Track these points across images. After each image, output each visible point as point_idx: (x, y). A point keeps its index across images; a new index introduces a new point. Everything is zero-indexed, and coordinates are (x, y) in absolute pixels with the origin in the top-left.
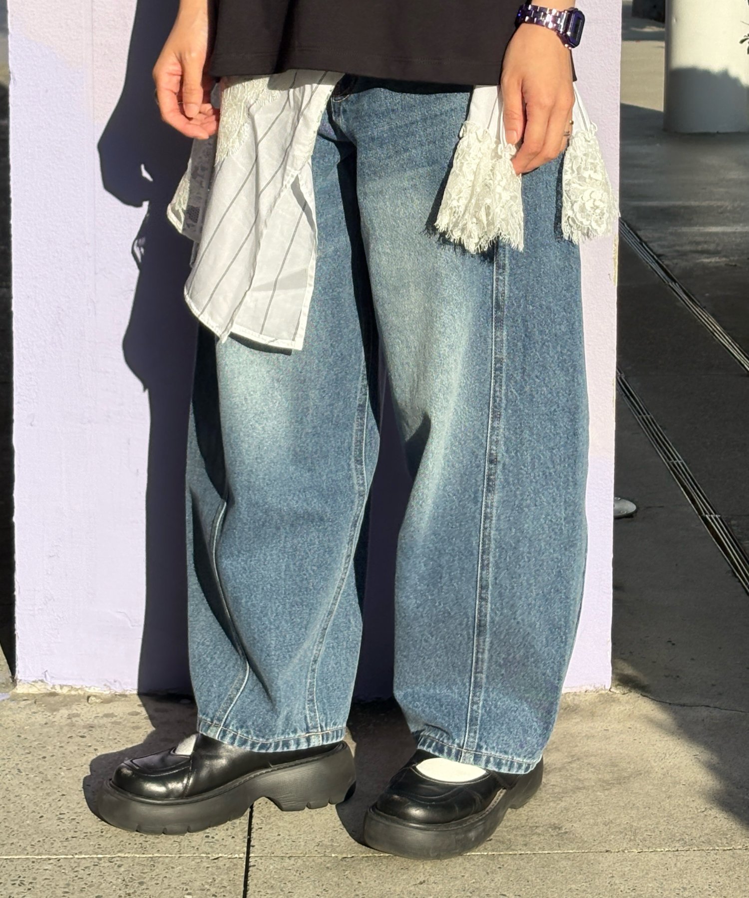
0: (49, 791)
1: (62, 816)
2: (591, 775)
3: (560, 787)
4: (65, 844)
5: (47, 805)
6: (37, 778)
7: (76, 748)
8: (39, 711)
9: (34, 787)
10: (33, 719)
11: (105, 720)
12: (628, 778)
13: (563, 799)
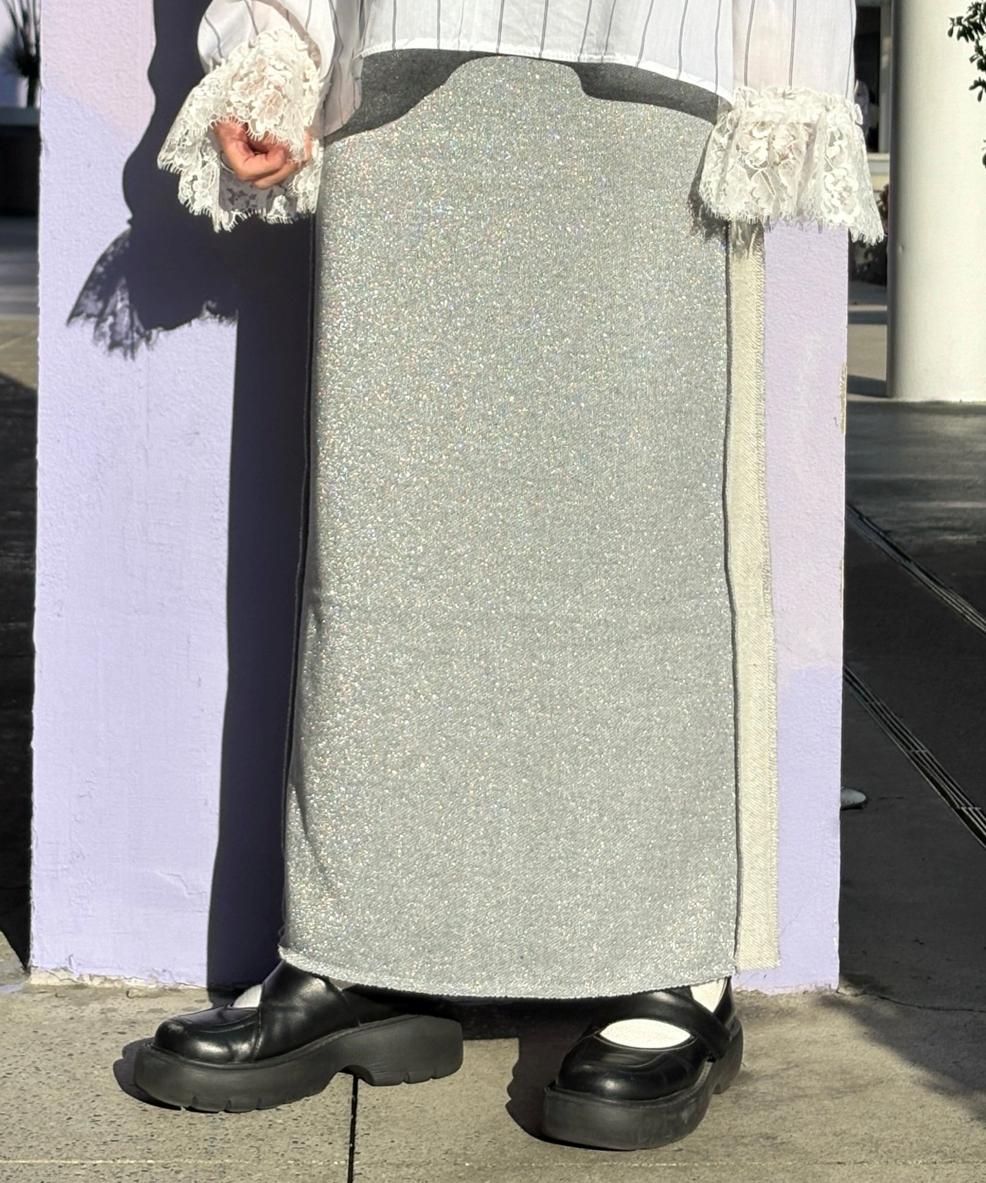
0: (78, 1091)
1: (97, 1118)
2: (814, 1083)
3: (773, 1095)
4: (103, 1148)
5: (76, 1107)
6: (61, 1077)
7: (113, 1045)
8: (62, 1005)
9: (59, 1086)
10: (54, 1014)
11: (151, 1016)
12: (866, 1086)
13: (778, 1107)
